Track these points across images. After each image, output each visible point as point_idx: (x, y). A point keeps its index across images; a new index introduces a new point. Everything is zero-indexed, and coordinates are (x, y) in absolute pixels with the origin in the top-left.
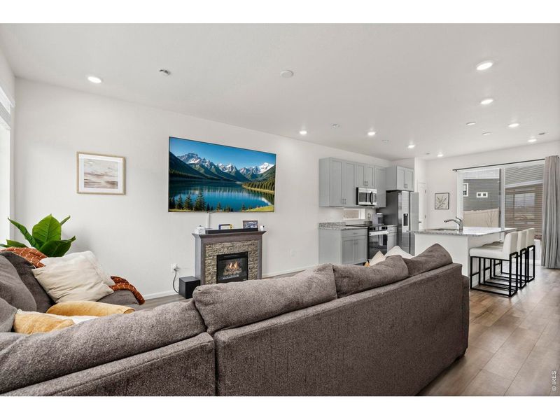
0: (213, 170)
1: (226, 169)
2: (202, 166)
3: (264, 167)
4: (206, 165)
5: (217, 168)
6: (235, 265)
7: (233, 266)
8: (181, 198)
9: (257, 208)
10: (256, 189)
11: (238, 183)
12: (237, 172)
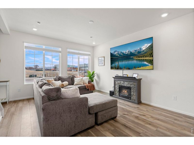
0: (122, 54)
1: (126, 53)
2: (118, 54)
3: (144, 47)
4: (119, 53)
5: (123, 53)
6: (126, 91)
7: (125, 91)
8: (113, 66)
9: (142, 67)
10: (141, 58)
11: (131, 57)
12: (131, 53)
